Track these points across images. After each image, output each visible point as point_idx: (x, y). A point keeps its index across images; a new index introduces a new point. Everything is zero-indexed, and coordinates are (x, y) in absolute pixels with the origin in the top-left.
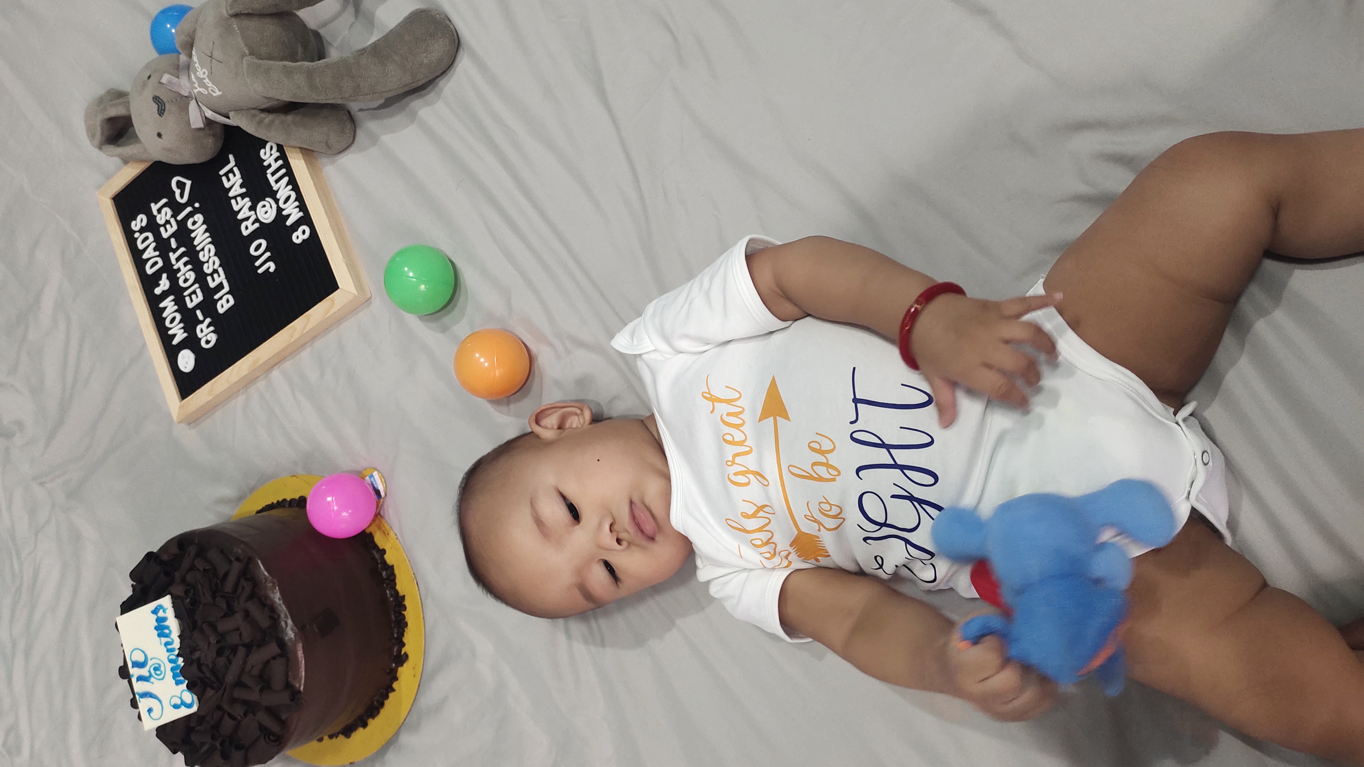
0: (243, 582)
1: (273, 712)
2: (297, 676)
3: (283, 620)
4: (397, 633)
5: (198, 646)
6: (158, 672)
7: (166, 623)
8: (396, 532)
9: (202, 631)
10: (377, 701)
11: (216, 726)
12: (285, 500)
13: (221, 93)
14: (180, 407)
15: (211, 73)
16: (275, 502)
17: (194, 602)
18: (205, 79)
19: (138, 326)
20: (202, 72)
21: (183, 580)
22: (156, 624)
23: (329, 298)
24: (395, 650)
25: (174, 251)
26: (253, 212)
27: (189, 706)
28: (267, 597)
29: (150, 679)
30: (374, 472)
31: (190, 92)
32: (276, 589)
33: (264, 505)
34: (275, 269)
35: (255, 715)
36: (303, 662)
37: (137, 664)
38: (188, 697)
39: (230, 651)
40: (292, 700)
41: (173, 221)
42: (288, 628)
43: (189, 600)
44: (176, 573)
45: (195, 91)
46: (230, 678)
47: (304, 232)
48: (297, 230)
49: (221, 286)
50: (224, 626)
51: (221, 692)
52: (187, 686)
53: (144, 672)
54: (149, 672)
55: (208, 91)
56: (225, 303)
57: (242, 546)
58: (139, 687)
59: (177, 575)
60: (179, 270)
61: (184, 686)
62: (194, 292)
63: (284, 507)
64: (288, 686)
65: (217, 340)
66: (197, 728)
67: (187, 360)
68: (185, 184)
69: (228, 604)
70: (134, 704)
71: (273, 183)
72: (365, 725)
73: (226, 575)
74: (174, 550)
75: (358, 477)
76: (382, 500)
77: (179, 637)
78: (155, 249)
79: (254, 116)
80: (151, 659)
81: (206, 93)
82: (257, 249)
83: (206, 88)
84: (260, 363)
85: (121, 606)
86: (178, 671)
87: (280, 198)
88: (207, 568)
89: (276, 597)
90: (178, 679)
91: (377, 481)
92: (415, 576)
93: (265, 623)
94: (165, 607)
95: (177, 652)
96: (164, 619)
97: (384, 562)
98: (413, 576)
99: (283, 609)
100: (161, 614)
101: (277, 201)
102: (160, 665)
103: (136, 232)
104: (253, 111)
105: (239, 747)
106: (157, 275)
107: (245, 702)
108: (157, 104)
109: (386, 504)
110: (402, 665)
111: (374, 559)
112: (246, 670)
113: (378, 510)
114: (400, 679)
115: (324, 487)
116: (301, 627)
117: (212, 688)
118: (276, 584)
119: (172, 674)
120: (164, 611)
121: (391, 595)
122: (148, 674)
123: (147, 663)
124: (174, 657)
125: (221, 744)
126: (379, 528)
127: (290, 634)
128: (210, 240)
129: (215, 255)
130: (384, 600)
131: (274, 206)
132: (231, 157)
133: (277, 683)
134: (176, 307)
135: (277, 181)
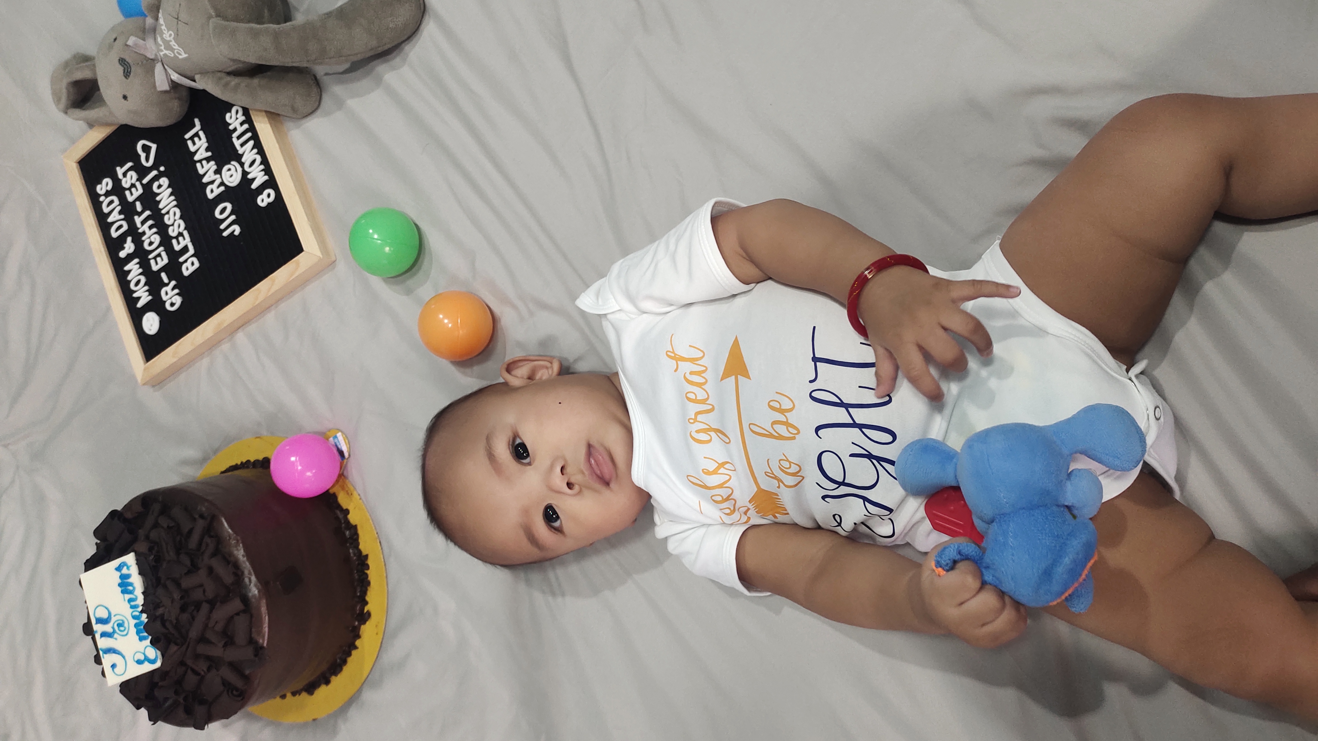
0: (207, 539)
1: (235, 667)
2: (260, 632)
3: (247, 577)
4: (360, 591)
5: (161, 602)
6: (122, 628)
7: (130, 580)
8: (360, 492)
9: (165, 587)
10: (340, 658)
11: (179, 682)
12: (248, 461)
13: (186, 55)
14: (145, 370)
15: (178, 35)
16: (239, 463)
17: (158, 559)
18: (172, 41)
19: (103, 289)
20: (168, 35)
21: (147, 537)
22: (119, 581)
23: (294, 261)
24: (358, 608)
25: (140, 214)
26: (218, 176)
27: (153, 662)
28: (231, 554)
29: (113, 635)
30: (338, 432)
31: (156, 55)
32: (239, 546)
33: (228, 466)
34: (240, 232)
35: (218, 670)
36: (267, 617)
37: (100, 621)
38: (152, 653)
39: (193, 608)
40: (256, 655)
41: (138, 184)
42: (252, 585)
43: (153, 556)
44: (140, 531)
45: (162, 53)
46: (193, 634)
47: (269, 196)
48: (262, 193)
49: (185, 249)
50: (186, 583)
51: (184, 647)
52: (151, 642)
53: (108, 628)
54: (113, 628)
55: (173, 53)
56: (190, 266)
57: (206, 504)
58: (103, 643)
59: (141, 533)
60: (144, 233)
61: (148, 642)
62: (159, 255)
63: (248, 467)
64: (252, 641)
65: (182, 302)
66: (160, 684)
67: (151, 323)
68: (150, 148)
69: (192, 561)
70: (98, 660)
71: (238, 147)
72: (327, 682)
73: (190, 532)
74: (139, 508)
75: (322, 437)
76: (345, 461)
77: (143, 593)
78: (120, 213)
79: (220, 79)
80: (114, 616)
81: (172, 55)
82: (222, 212)
83: (172, 50)
84: (225, 325)
85: (85, 563)
86: (142, 627)
87: (246, 161)
88: (171, 525)
89: (240, 554)
90: (141, 634)
91: (340, 442)
92: (378, 536)
93: (228, 579)
94: (129, 564)
95: (140, 609)
96: (128, 576)
97: (348, 522)
98: (377, 535)
99: (247, 566)
100: (125, 571)
101: (242, 165)
102: (123, 622)
103: (101, 195)
104: (219, 74)
105: (202, 702)
106: (122, 239)
107: (208, 658)
108: (123, 66)
109: (349, 465)
110: (364, 623)
111: (337, 518)
112: (210, 625)
113: (342, 470)
114: (362, 637)
115: (287, 448)
116: (264, 584)
117: (176, 644)
118: (240, 541)
119: (135, 630)
120: (128, 568)
121: (355, 555)
122: (111, 630)
123: (110, 619)
124: (137, 614)
125: (185, 699)
126: (343, 488)
127: (254, 591)
128: (175, 203)
129: (180, 218)
130: (347, 559)
131: (240, 169)
132: (197, 121)
133: (241, 638)
134: (141, 270)
135: (242, 145)
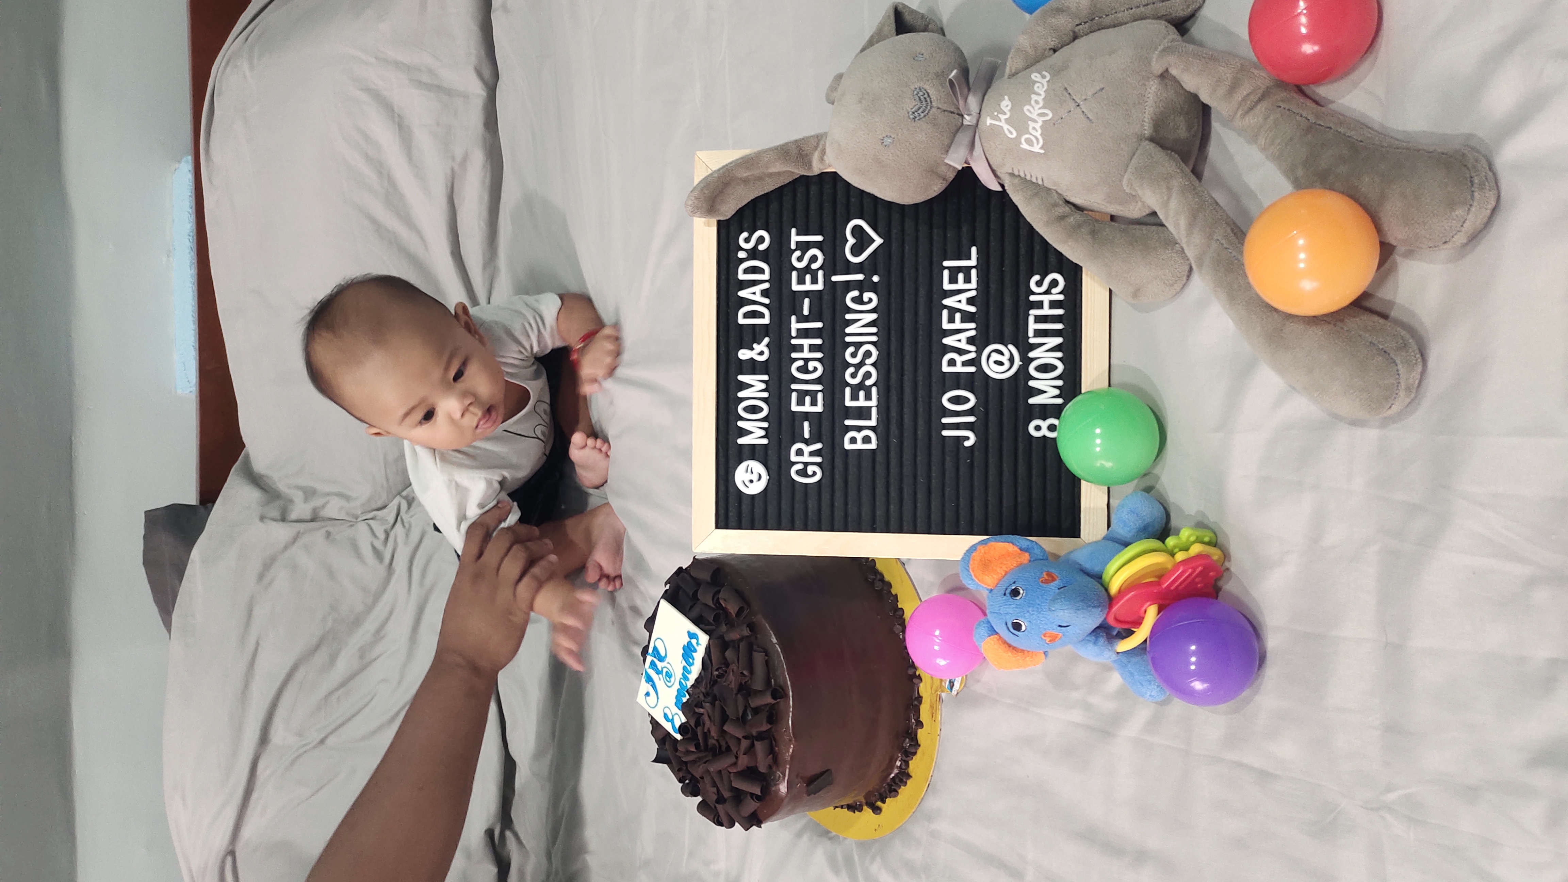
14: (709, 536)
18: (1036, 122)
20: (1038, 111)
25: (802, 319)
26: (972, 348)
34: (973, 446)
41: (820, 274)
47: (1054, 429)
48: (1044, 419)
49: (863, 413)
56: (860, 440)
60: (800, 348)
62: (813, 395)
65: (823, 481)
71: (1031, 333)
78: (764, 293)
82: (956, 400)
87: (1035, 359)
101: (1026, 359)
103: (742, 249)
106: (754, 333)
108: (919, 101)
128: (874, 339)
129: (873, 365)
131: (1017, 363)
132: (974, 252)
134: (765, 395)
135: (1039, 333)
